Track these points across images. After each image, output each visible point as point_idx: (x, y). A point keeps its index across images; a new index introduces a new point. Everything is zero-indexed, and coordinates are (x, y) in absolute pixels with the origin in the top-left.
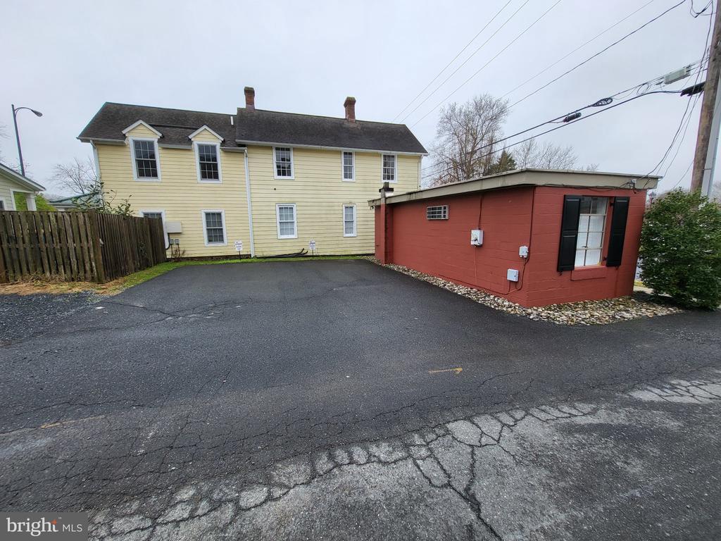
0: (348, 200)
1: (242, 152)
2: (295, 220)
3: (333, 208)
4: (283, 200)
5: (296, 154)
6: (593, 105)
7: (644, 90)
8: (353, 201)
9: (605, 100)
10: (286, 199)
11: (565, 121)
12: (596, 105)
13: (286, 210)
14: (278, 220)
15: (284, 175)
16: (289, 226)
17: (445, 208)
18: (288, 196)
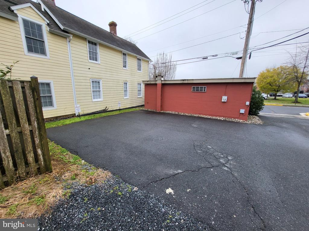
0: (125, 79)
1: (65, 38)
2: (101, 89)
3: (119, 83)
4: (94, 76)
5: (101, 48)
6: (212, 56)
7: (227, 55)
8: (127, 80)
9: (216, 55)
10: (96, 76)
11: (203, 59)
12: (213, 56)
13: (96, 83)
14: (92, 90)
15: (93, 60)
16: (98, 93)
17: (205, 87)
18: (97, 74)
